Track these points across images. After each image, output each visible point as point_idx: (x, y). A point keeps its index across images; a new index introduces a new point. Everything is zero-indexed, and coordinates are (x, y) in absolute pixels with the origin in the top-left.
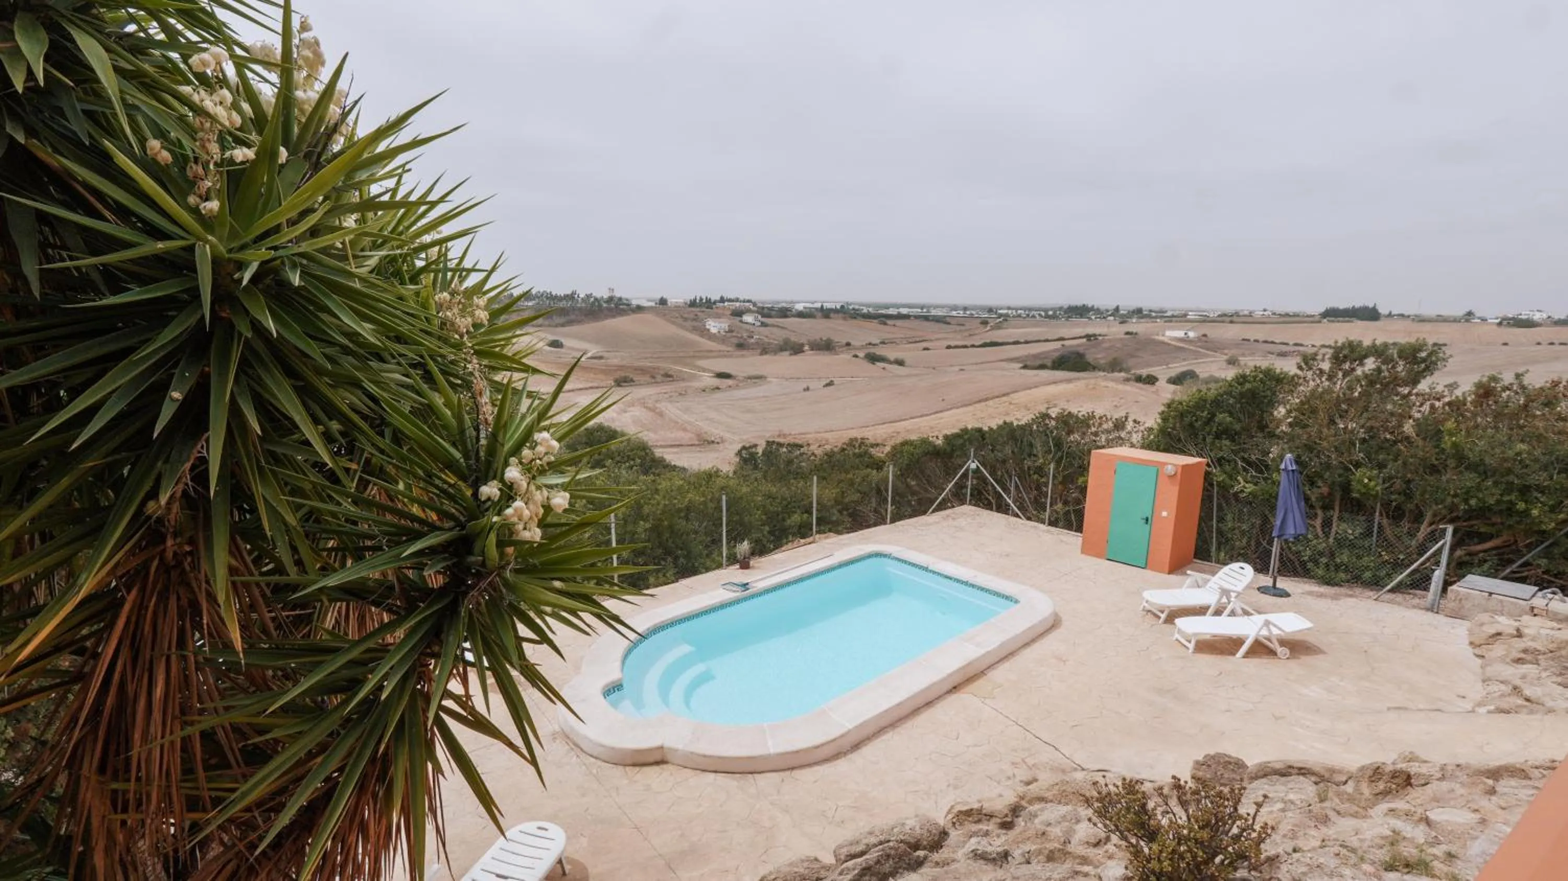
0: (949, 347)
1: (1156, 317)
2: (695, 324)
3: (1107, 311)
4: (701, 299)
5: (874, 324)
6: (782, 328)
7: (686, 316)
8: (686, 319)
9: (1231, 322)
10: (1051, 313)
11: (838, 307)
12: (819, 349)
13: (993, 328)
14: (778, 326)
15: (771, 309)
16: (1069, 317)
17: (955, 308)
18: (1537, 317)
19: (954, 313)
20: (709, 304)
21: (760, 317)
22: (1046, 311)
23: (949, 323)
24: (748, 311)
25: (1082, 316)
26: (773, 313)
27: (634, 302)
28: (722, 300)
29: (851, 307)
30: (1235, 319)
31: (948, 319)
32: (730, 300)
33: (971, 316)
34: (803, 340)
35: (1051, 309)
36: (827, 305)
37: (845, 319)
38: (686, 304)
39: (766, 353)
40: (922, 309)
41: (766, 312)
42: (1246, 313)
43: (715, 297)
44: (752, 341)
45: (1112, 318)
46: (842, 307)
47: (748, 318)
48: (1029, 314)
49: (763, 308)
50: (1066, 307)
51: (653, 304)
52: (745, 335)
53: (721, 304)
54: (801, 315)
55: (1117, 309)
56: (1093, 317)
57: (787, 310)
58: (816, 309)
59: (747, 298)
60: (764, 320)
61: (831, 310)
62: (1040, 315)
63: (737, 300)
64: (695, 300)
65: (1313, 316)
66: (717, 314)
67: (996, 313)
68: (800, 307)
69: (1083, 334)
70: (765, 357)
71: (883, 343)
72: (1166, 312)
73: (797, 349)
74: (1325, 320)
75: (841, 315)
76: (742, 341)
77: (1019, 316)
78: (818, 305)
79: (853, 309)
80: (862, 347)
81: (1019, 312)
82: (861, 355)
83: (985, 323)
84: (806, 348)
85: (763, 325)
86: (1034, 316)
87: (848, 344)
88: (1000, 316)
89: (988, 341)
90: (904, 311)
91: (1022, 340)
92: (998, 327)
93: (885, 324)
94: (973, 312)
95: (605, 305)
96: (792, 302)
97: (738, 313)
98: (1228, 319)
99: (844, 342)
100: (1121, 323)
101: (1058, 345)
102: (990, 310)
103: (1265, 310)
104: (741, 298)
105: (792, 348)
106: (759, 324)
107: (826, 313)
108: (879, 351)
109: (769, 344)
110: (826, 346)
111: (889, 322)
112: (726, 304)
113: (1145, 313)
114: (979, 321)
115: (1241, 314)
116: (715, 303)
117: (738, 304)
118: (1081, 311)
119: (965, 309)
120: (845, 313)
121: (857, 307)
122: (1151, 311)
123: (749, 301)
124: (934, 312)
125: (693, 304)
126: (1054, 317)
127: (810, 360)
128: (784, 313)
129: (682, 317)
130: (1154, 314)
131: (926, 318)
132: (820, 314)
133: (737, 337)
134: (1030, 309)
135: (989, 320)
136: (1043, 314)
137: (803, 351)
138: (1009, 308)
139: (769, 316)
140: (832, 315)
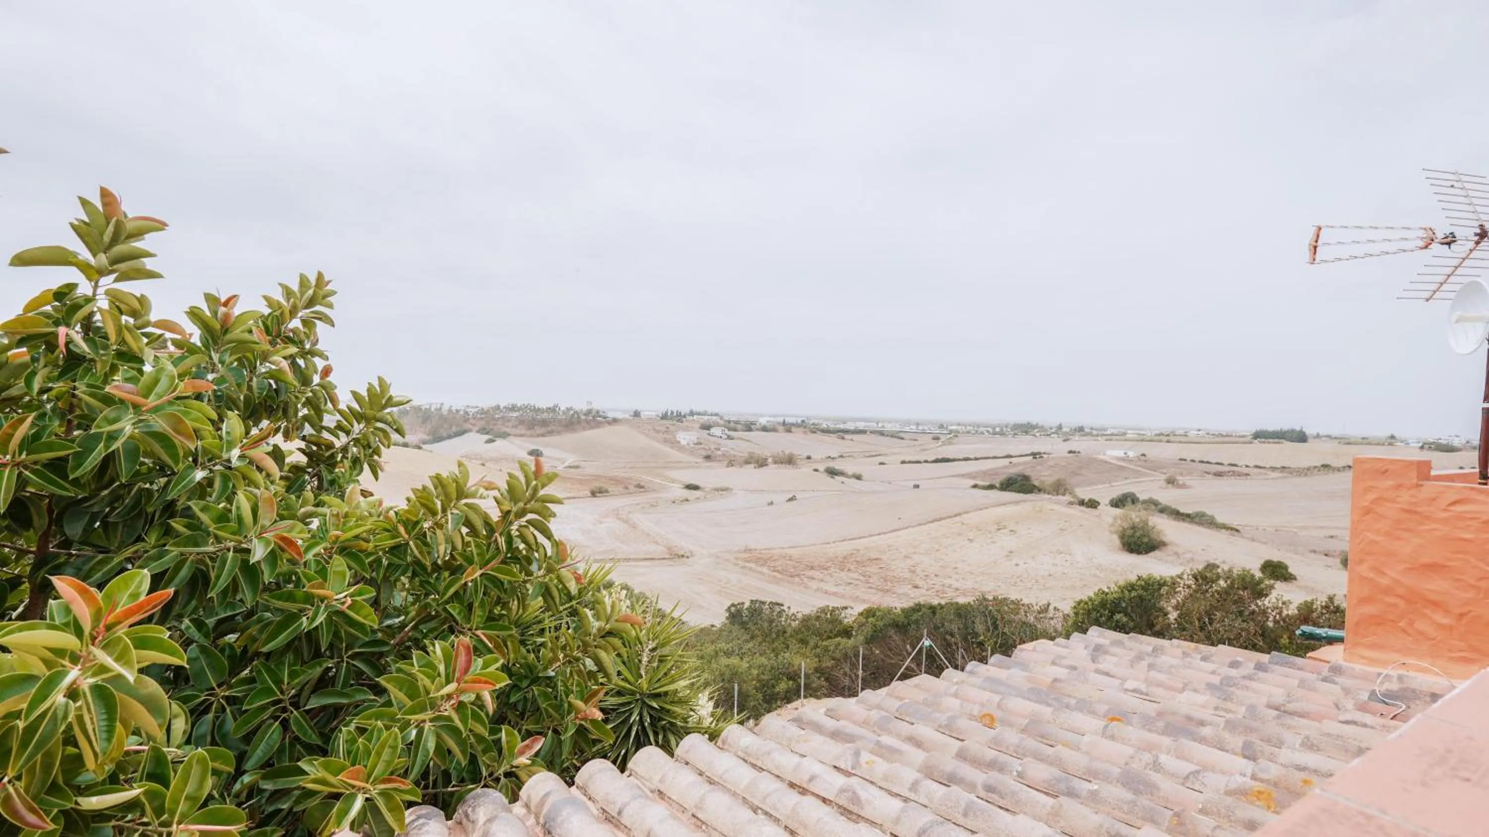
0: (903, 462)
1: (1097, 435)
2: (666, 435)
3: (1051, 428)
4: (672, 413)
5: (833, 438)
6: (747, 441)
7: (658, 428)
8: (658, 432)
9: (1168, 442)
10: (998, 430)
11: (799, 421)
12: (782, 463)
13: (944, 444)
14: (742, 439)
15: (737, 422)
16: (1015, 434)
17: (908, 423)
18: (1456, 443)
19: (907, 429)
20: (679, 417)
21: (726, 430)
22: (994, 428)
23: (902, 439)
24: (718, 425)
25: (1026, 433)
26: (739, 426)
27: (611, 415)
28: (692, 413)
29: (811, 422)
30: (1171, 438)
31: (902, 435)
32: (699, 414)
33: (924, 433)
34: (767, 453)
35: (999, 426)
36: (790, 420)
37: (805, 433)
38: (658, 416)
39: (732, 465)
40: (877, 423)
41: (732, 426)
42: (1181, 432)
43: (685, 410)
44: (719, 453)
45: (1056, 436)
46: (803, 421)
47: (716, 431)
48: (976, 431)
49: (729, 422)
50: (1012, 423)
51: (627, 416)
52: (712, 447)
53: (691, 418)
54: (765, 429)
55: (1060, 427)
56: (1038, 434)
57: (752, 423)
58: (779, 423)
59: (715, 411)
60: (732, 433)
61: (793, 424)
62: (988, 431)
63: (705, 414)
64: (666, 413)
65: (1243, 436)
66: (687, 426)
67: (946, 429)
68: (763, 421)
69: (1029, 452)
70: (731, 469)
71: (841, 456)
72: (1106, 430)
73: (762, 463)
74: (1256, 441)
75: (801, 429)
76: (709, 453)
77: (968, 432)
78: (781, 420)
79: (813, 424)
80: (822, 461)
81: (968, 428)
82: (822, 468)
83: (936, 439)
84: (770, 460)
85: (730, 438)
86: (982, 433)
87: (809, 458)
88: (951, 432)
89: (940, 457)
90: (861, 425)
91: (972, 457)
92: (949, 442)
93: (843, 438)
94: (926, 428)
95: (583, 417)
96: (756, 415)
97: (706, 427)
98: (1165, 439)
99: (805, 455)
100: (1065, 441)
101: (1006, 461)
102: (941, 426)
103: (1199, 430)
104: (710, 411)
105: (757, 462)
106: (724, 437)
107: (788, 428)
108: (837, 465)
109: (734, 456)
110: (790, 461)
111: (846, 436)
112: (695, 417)
113: (1087, 430)
114: (931, 436)
115: (1177, 433)
116: (685, 416)
117: (706, 418)
118: (1026, 429)
119: (918, 424)
120: (805, 427)
121: (816, 422)
122: (1092, 429)
123: (716, 415)
124: (889, 427)
125: (664, 417)
126: (1002, 434)
127: (773, 473)
128: (749, 427)
129: (654, 429)
130: (1095, 432)
131: (882, 433)
132: (781, 428)
133: (704, 449)
134: (978, 426)
135: (941, 436)
136: (990, 429)
137: (767, 465)
138: (959, 425)
139: (735, 430)
140: (793, 429)
